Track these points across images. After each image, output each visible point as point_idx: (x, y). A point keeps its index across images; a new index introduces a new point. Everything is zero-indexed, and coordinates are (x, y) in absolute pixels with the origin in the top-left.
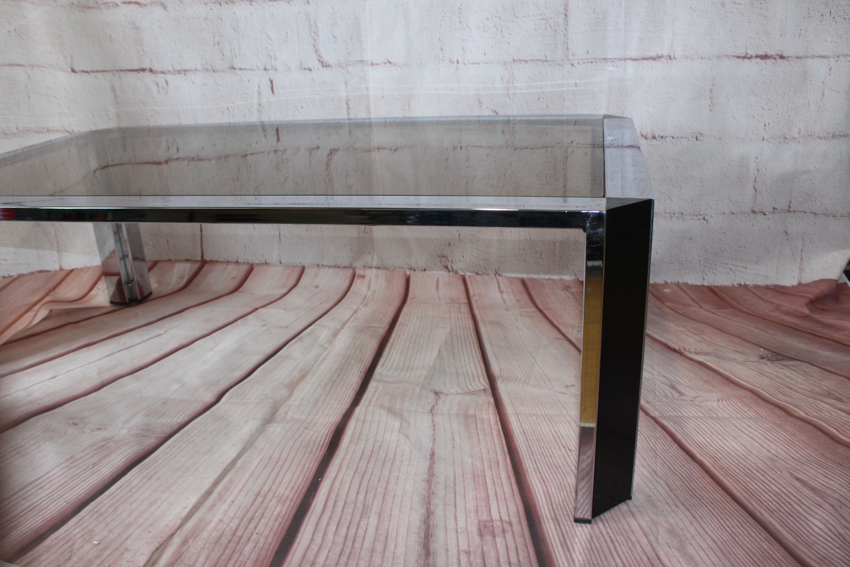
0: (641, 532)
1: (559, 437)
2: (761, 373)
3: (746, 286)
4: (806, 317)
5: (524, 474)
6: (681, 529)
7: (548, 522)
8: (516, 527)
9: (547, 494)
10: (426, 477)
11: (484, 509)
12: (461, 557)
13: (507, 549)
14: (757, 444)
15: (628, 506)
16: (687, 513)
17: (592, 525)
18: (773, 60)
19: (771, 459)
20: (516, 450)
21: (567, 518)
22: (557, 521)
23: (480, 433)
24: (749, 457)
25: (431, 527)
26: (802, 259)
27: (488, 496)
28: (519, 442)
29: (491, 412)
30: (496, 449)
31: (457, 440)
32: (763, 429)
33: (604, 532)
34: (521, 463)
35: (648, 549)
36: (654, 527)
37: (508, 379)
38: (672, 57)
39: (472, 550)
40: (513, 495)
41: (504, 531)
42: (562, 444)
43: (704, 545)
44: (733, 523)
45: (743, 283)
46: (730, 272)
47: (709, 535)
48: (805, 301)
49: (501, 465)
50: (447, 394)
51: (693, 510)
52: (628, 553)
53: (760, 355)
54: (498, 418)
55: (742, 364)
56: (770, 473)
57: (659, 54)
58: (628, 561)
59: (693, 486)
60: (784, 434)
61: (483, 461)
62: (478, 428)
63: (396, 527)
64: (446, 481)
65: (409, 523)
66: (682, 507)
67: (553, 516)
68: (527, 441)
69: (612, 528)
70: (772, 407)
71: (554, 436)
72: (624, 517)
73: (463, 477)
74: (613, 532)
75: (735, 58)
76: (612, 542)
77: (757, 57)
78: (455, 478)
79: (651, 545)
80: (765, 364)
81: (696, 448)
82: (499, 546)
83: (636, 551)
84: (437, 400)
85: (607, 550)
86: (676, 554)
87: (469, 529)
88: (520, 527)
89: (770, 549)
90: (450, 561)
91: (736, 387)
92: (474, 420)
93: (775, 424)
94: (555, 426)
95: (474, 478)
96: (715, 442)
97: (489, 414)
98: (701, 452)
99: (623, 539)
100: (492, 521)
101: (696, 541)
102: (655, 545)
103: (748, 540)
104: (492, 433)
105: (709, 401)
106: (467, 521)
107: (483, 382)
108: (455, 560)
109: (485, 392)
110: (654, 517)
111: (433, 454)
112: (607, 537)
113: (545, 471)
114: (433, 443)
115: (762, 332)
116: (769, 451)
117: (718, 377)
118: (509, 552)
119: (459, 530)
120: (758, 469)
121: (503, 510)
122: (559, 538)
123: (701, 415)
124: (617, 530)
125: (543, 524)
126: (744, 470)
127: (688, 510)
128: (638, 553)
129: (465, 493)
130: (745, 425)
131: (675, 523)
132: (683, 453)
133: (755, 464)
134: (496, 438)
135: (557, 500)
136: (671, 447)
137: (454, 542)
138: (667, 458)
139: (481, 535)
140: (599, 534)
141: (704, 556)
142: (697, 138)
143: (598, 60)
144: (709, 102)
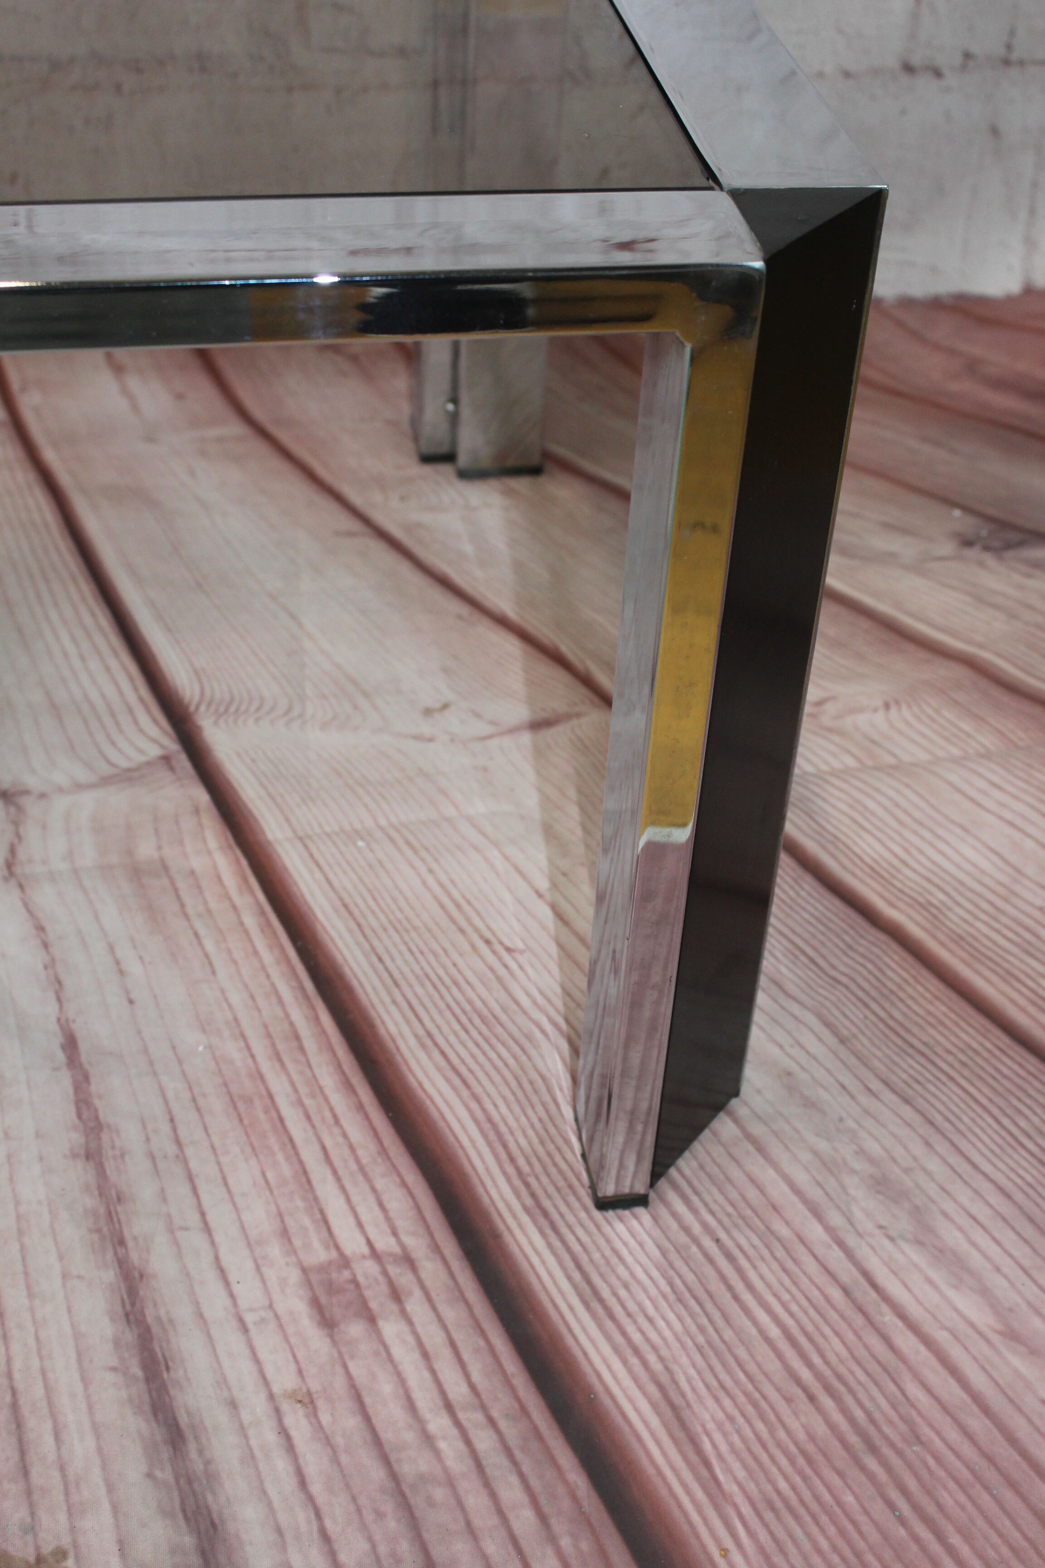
0: (800, 1206)
1: (458, 906)
2: (981, 599)
5: (391, 1063)
6: (907, 1171)
7: (520, 1226)
8: (430, 1268)
9: (487, 1126)
10: (77, 1138)
11: (307, 1222)
12: (288, 1421)
13: (425, 1355)
15: (736, 1121)
16: (907, 1112)
17: (650, 1207)
20: (341, 977)
21: (572, 1199)
22: (544, 1212)
23: (202, 932)
24: (1017, 888)
25: (155, 1330)
26: (1032, 211)
27: (305, 1172)
28: (340, 944)
29: (213, 842)
30: (273, 985)
31: (135, 968)
32: (1032, 790)
33: (697, 1229)
34: (372, 1026)
35: (835, 1257)
36: (832, 1181)
37: (232, 709)
39: (315, 1386)
40: (383, 1151)
41: (396, 1295)
42: (477, 930)
47: (985, 1175)
49: (310, 1044)
50: (43, 796)
51: (921, 1100)
52: (782, 1285)
53: (957, 533)
54: (244, 863)
55: (918, 568)
58: (791, 1314)
59: (897, 1015)
61: (243, 1036)
62: (190, 910)
63: (35, 1363)
64: (148, 1140)
65: (77, 1336)
66: (888, 1096)
67: (529, 1201)
68: (365, 936)
69: (714, 1207)
71: (442, 906)
72: (737, 1162)
73: (198, 1109)
74: (720, 1222)
76: (729, 1257)
78: (172, 1120)
79: (841, 1244)
80: (981, 564)
81: (868, 880)
82: (397, 1351)
83: (805, 1273)
84: (16, 824)
85: (723, 1287)
86: (914, 1257)
87: (280, 1308)
88: (439, 1265)
90: (253, 1442)
91: (923, 655)
92: (165, 881)
94: (434, 866)
95: (235, 1108)
96: (915, 853)
97: (209, 852)
98: (887, 895)
99: (756, 1241)
100: (345, 1262)
101: (955, 1201)
102: (851, 1240)
104: (242, 924)
105: (860, 710)
106: (263, 1281)
107: (153, 731)
108: (272, 1437)
109: (172, 769)
110: (823, 1145)
111: (71, 1044)
112: (708, 1243)
113: (452, 1039)
114: (59, 1000)
115: (942, 452)
117: (865, 624)
118: (436, 1367)
119: (249, 1318)
121: (369, 1212)
122: (569, 1278)
123: (851, 762)
124: (730, 1209)
125: (507, 1238)
126: (1017, 934)
127: (907, 1101)
128: (810, 1279)
129: (221, 1171)
130: (982, 784)
131: (882, 1153)
132: (837, 902)
134: (260, 944)
135: (523, 1142)
136: (796, 887)
137: (246, 1365)
138: (798, 929)
139: (327, 1321)
140: (683, 1238)
141: (993, 1250)
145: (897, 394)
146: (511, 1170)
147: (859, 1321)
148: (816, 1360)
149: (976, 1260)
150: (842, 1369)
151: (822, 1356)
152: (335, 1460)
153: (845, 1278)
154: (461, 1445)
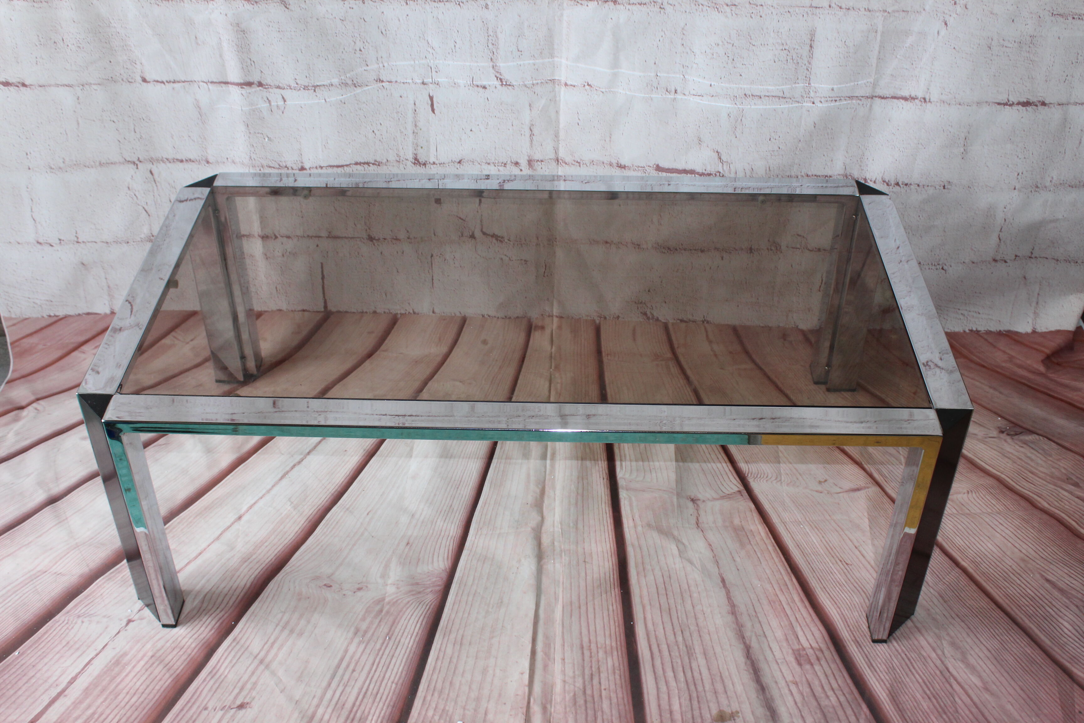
0: (930, 649)
1: (832, 549)
2: (1004, 454)
3: (978, 332)
4: (1041, 374)
5: (814, 595)
6: (961, 641)
7: (851, 646)
8: (827, 653)
9: (842, 616)
10: (729, 608)
11: (793, 637)
12: (791, 688)
13: (826, 675)
14: (1010, 544)
15: (912, 621)
16: (963, 624)
17: (887, 644)
18: (1034, 107)
19: (1023, 560)
20: (798, 568)
21: (865, 639)
22: (858, 642)
23: (756, 550)
24: (1004, 559)
25: (755, 662)
26: (1037, 303)
27: (792, 624)
28: (797, 558)
29: (757, 522)
30: (778, 569)
31: (738, 559)
32: (1013, 526)
33: (900, 651)
34: (808, 583)
35: (938, 662)
36: (939, 642)
37: (759, 476)
38: (927, 100)
39: (798, 680)
40: (813, 620)
41: (818, 659)
42: (837, 557)
43: (981, 654)
44: (1001, 631)
45: (974, 329)
46: (962, 317)
47: (984, 645)
48: (1041, 357)
49: (790, 587)
50: (704, 501)
51: (967, 621)
52: (923, 668)
53: (999, 428)
54: (767, 529)
55: (983, 441)
56: (1024, 576)
57: (913, 95)
58: (925, 677)
59: (962, 595)
60: (1032, 531)
61: (771, 583)
62: (752, 543)
63: (725, 667)
64: (747, 610)
65: (735, 661)
66: (957, 619)
67: (853, 638)
68: (804, 556)
69: (904, 644)
70: (1018, 498)
71: (827, 548)
72: (913, 634)
73: (760, 603)
74: (907, 650)
75: (996, 105)
76: (909, 659)
77: (1019, 103)
78: (753, 605)
79: (940, 659)
80: (1005, 441)
81: (957, 552)
82: (819, 673)
83: (930, 666)
84: (697, 510)
85: (907, 667)
86: (961, 665)
87: (787, 659)
88: (829, 653)
89: (1033, 654)
90: (782, 692)
91: (982, 474)
92: (744, 533)
93: (1024, 519)
94: (824, 536)
95: (770, 604)
96: (973, 544)
97: (756, 525)
98: (962, 557)
99: (917, 656)
100: (804, 649)
101: (974, 651)
102: (943, 659)
103: (1015, 646)
104: (768, 549)
105: (959, 493)
106: (782, 652)
107: (735, 482)
108: (787, 691)
109: (742, 496)
110: (937, 631)
111: (723, 581)
112: (903, 655)
113: (831, 590)
114: (718, 567)
115: (996, 393)
116: (1021, 551)
118: (829, 679)
119: (779, 661)
120: (1014, 572)
121: (809, 636)
122: (864, 660)
123: (954, 511)
124: (910, 647)
125: (848, 648)
126: (1002, 574)
127: (963, 621)
128: (931, 668)
129: (768, 621)
130: (997, 523)
131: (954, 635)
132: (947, 558)
133: (1010, 566)
135: (852, 622)
137: (779, 673)
138: (936, 568)
139: (800, 664)
140: (896, 653)
141: (984, 666)
142: (944, 187)
143: (842, 98)
144: (962, 150)
145: (983, 366)
146: (848, 629)
147: (944, 680)
148: (931, 689)
149: (979, 668)
150: (938, 692)
151: (933, 688)
152: (804, 699)
153: (940, 668)
154: (836, 699)
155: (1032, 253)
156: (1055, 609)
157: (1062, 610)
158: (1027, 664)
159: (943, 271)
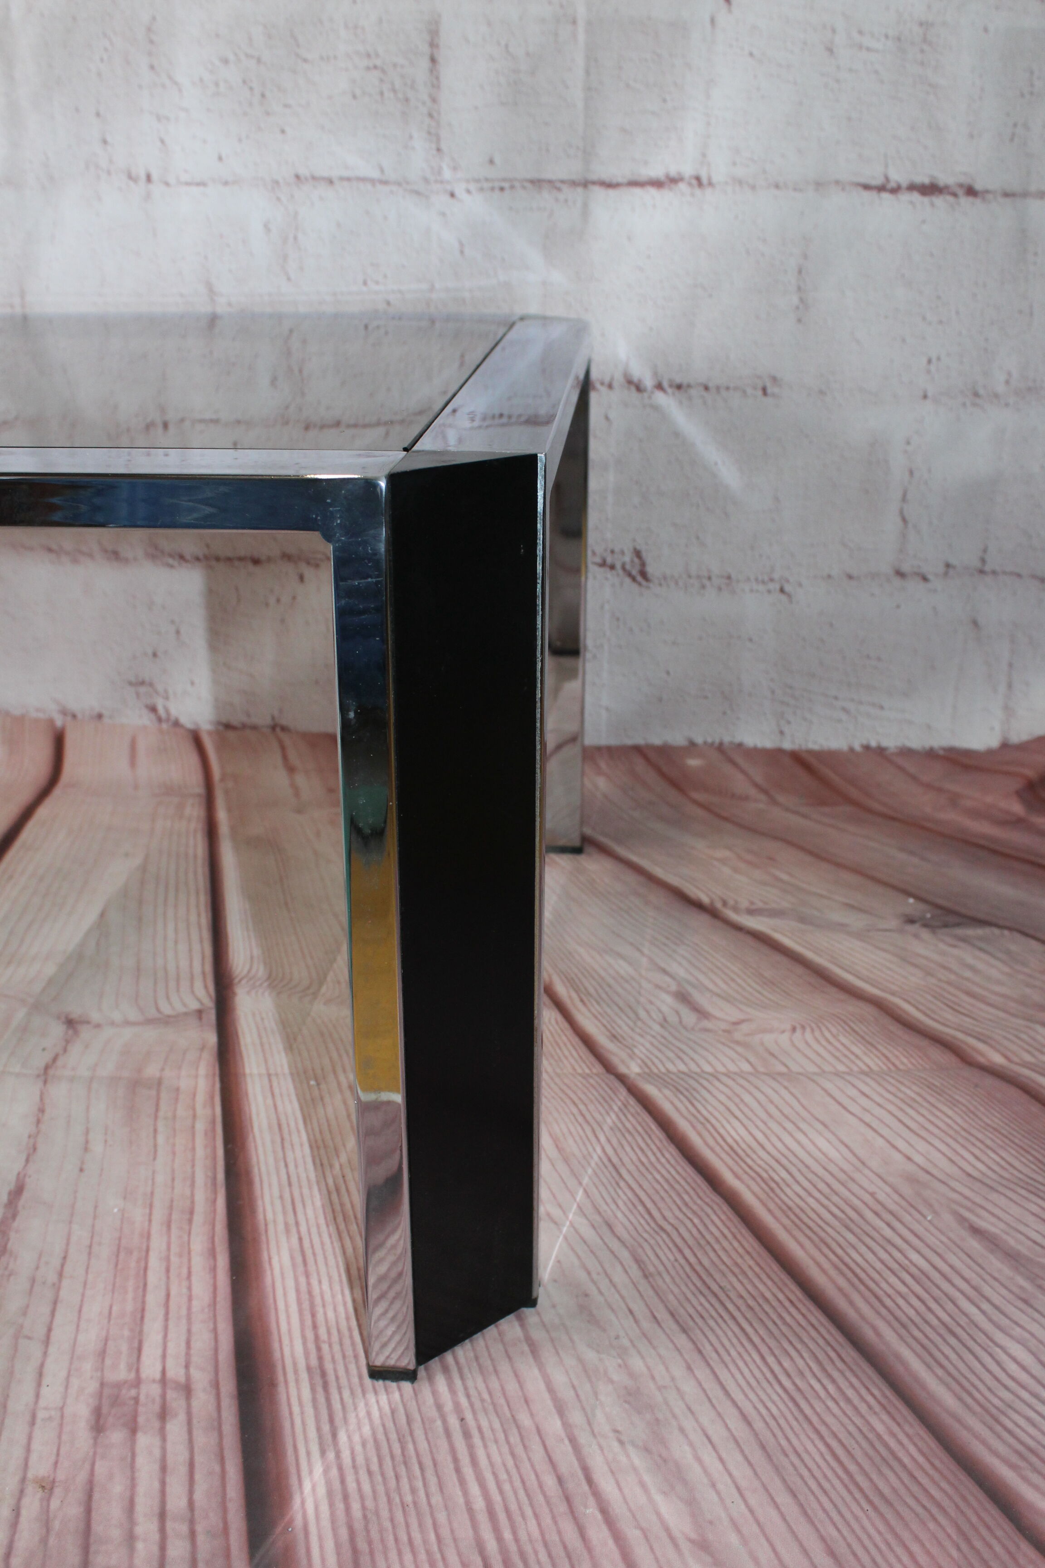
0: (549, 1403)
2: (907, 959)
3: (881, 751)
4: (1018, 822)
5: (256, 1241)
6: (661, 1388)
7: (297, 1381)
8: (202, 1400)
9: (305, 1296)
11: (124, 1348)
12: (25, 1501)
13: (164, 1468)
14: (880, 1142)
15: (523, 1326)
16: (681, 1339)
17: (416, 1384)
18: (951, 198)
19: (911, 1180)
20: (248, 1173)
21: (352, 1366)
22: (323, 1374)
23: (161, 1129)
24: (857, 1176)
26: (1010, 686)
27: (143, 1310)
28: (260, 1150)
29: (202, 1071)
30: (193, 1173)
31: (97, 1148)
32: (897, 1101)
33: (449, 1407)
35: (564, 1451)
36: (588, 1387)
38: (705, 180)
39: (61, 1476)
40: (214, 1302)
41: (163, 1414)
43: (717, 1432)
44: (800, 1363)
45: (873, 744)
46: (844, 717)
47: (733, 1402)
48: (1016, 784)
49: (199, 1218)
50: (98, 1026)
51: (698, 1332)
52: (505, 1465)
53: (906, 916)
54: (218, 1086)
55: (860, 936)
56: (907, 1218)
57: (673, 173)
58: (501, 1492)
59: (706, 1262)
60: (950, 1113)
61: (151, 1206)
62: (161, 1114)
64: (37, 1268)
66: (668, 1324)
67: (314, 1362)
68: (283, 1148)
69: (473, 1392)
70: (924, 1043)
72: (509, 1358)
73: (90, 1254)
74: (472, 1405)
75: (861, 189)
76: (467, 1435)
77: (912, 187)
78: (65, 1258)
79: (573, 1440)
80: (916, 936)
81: (724, 1156)
82: (141, 1460)
83: (529, 1459)
84: (68, 1042)
85: (449, 1459)
86: (637, 1462)
87: (68, 1411)
88: (212, 1399)
89: (893, 1435)
91: (843, 996)
92: (153, 1092)
93: (931, 1087)
95: (117, 1256)
96: (774, 1139)
97: (196, 1077)
98: (736, 1168)
99: (497, 1425)
100: (137, 1382)
101: (697, 1421)
102: (584, 1438)
103: (836, 1410)
104: (193, 1127)
105: (771, 1031)
106: (67, 1387)
107: (201, 994)
109: (200, 1018)
110: (590, 1355)
111: (17, 1191)
112: (453, 1422)
113: (314, 1230)
114: (27, 1161)
115: (915, 860)
116: (909, 1159)
117: (800, 970)
118: (168, 1480)
119: (41, 1415)
120: (878, 1208)
121: (176, 1347)
122: (318, 1429)
123: (746, 1067)
124: (486, 1396)
125: (281, 1388)
126: (843, 1212)
127: (684, 1330)
128: (532, 1466)
129: (82, 1301)
130: (853, 1092)
131: (644, 1369)
132: (689, 1170)
133: (872, 1195)
134: (200, 1141)
135: (331, 1314)
136: (659, 1155)
137: (18, 1451)
138: (646, 1185)
139: (98, 1427)
140: (433, 1413)
141: (715, 1466)
142: (764, 391)
143: (517, 184)
144: (795, 300)
146: (310, 1335)
147: (562, 1508)
148: (507, 1535)
149: (695, 1473)
150: (528, 1549)
151: (514, 1533)
152: (44, 1540)
153: (563, 1469)
154: (155, 1549)
155: (983, 561)
156: (985, 1306)
157: (1010, 1310)
158: (867, 1465)
159: (783, 598)
